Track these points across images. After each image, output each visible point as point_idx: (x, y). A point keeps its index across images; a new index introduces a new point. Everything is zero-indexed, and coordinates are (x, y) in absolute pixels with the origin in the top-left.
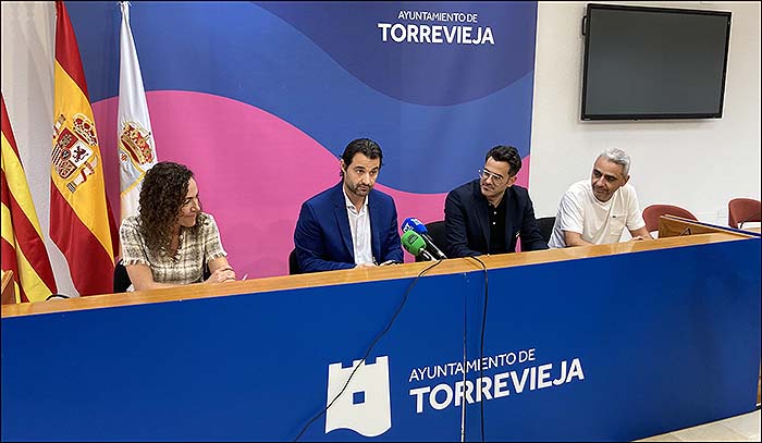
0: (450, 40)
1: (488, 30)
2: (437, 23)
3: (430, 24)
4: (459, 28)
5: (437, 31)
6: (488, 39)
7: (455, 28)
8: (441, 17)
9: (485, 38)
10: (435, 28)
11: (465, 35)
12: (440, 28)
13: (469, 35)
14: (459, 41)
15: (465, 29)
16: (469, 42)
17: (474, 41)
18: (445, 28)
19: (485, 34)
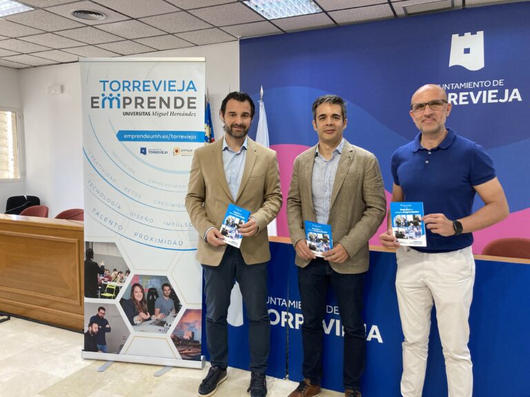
0: (475, 101)
1: (516, 91)
2: (463, 90)
3: (458, 92)
4: (485, 92)
5: (464, 96)
6: (515, 97)
7: (480, 93)
8: (468, 85)
9: (512, 97)
10: (461, 94)
11: (490, 96)
12: (467, 93)
13: (495, 96)
14: (484, 101)
15: (490, 92)
16: (496, 101)
17: (501, 101)
18: (472, 94)
19: (513, 93)
